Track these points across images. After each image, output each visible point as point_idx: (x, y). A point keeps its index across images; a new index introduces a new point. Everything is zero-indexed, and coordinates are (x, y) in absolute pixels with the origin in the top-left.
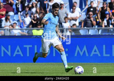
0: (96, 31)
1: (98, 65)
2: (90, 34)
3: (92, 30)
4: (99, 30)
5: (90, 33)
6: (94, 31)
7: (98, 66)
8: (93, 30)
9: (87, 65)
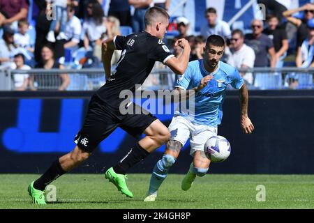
0: (277, 77)
1: (282, 180)
2: (258, 88)
3: (264, 75)
4: (286, 74)
5: (256, 85)
6: (269, 77)
7: (284, 183)
8: (267, 75)
9: (249, 182)
